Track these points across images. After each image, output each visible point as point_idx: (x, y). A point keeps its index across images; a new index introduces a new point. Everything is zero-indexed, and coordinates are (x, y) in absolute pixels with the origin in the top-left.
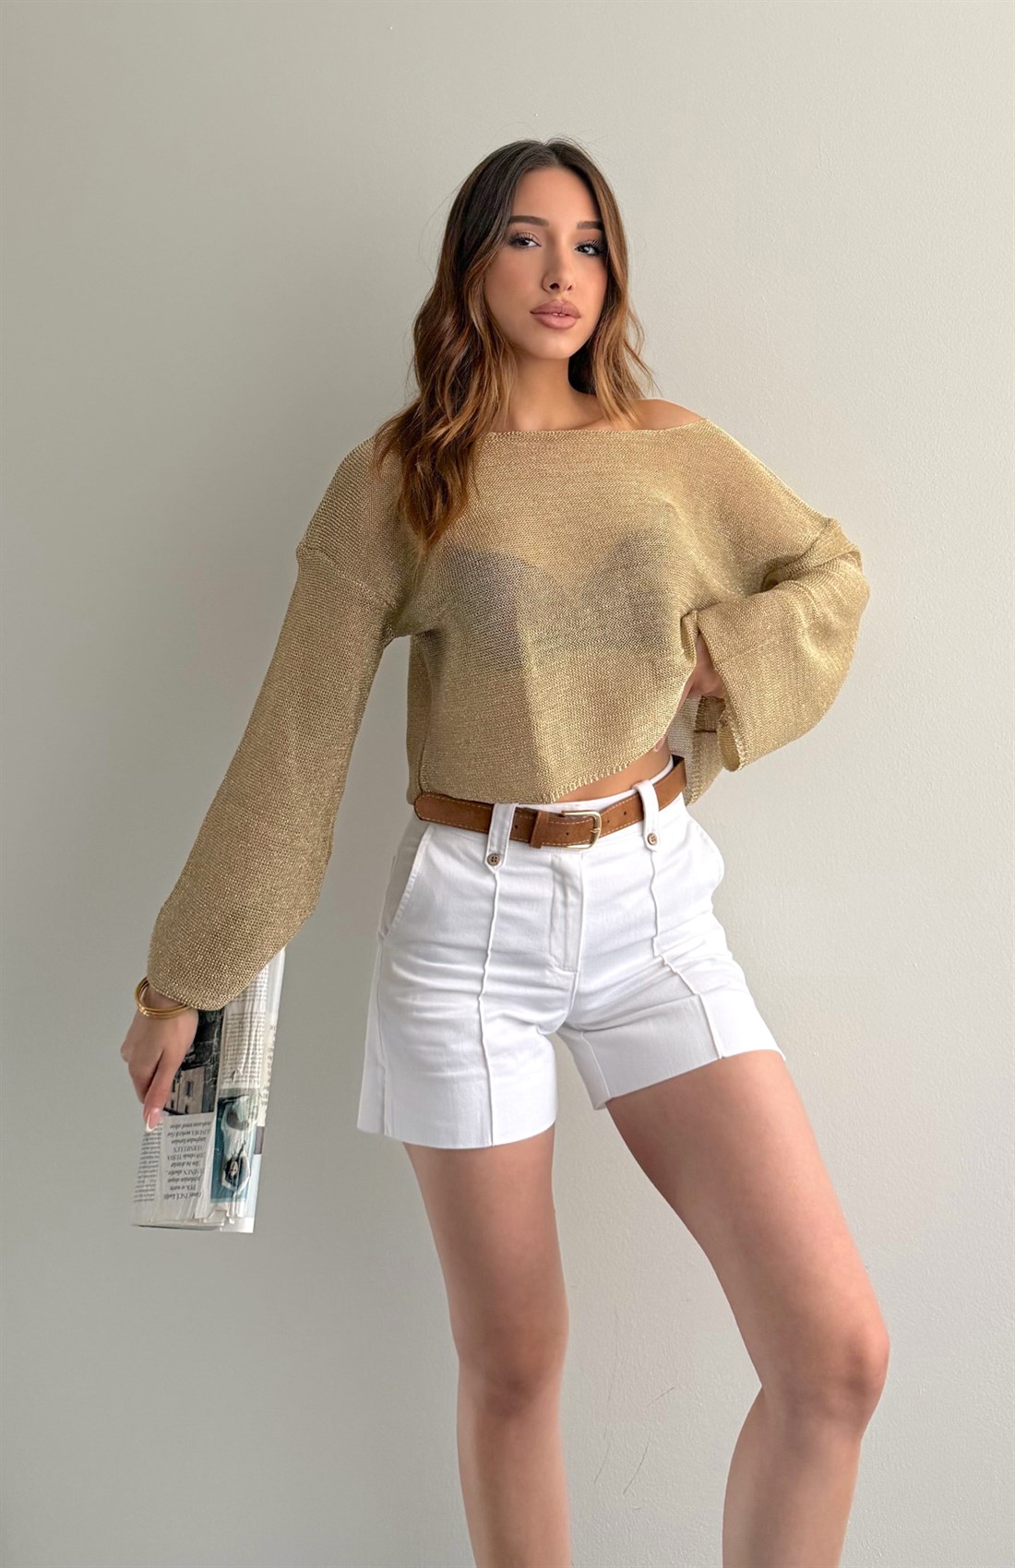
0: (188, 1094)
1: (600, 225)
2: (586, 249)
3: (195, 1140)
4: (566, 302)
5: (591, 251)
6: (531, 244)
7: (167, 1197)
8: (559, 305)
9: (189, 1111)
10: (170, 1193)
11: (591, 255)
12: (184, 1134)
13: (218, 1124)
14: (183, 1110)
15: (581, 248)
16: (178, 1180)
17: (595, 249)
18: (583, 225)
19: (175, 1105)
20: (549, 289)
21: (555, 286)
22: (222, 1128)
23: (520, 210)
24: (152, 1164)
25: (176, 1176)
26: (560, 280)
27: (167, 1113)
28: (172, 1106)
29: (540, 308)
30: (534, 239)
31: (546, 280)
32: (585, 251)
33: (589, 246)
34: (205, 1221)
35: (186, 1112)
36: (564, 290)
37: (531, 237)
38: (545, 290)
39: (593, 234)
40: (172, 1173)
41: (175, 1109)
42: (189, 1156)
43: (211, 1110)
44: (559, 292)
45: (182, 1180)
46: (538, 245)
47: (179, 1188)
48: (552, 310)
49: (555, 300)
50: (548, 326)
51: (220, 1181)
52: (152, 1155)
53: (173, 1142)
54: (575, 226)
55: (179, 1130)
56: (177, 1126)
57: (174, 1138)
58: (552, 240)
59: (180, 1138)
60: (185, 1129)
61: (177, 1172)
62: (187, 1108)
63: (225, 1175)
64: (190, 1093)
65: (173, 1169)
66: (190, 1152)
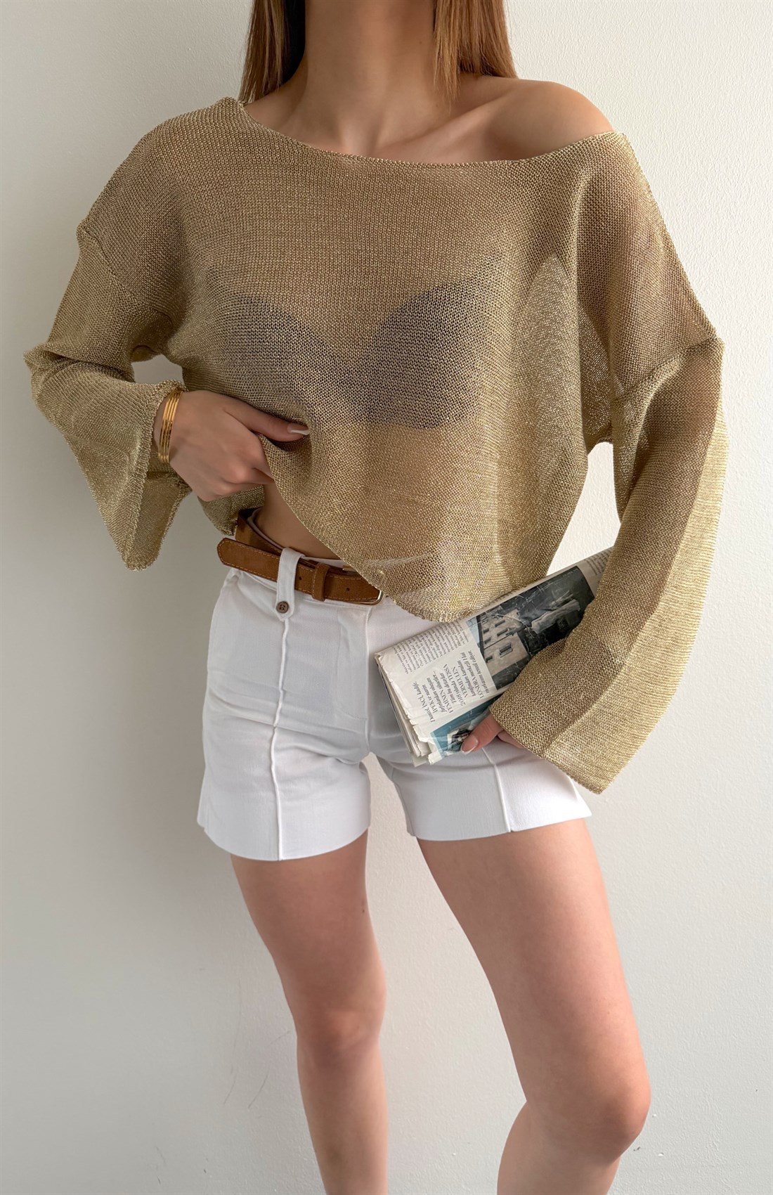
0: (502, 652)
3: (470, 685)
7: (416, 686)
9: (490, 662)
10: (421, 687)
12: (470, 669)
14: (487, 656)
16: (433, 688)
19: (488, 644)
24: (433, 652)
25: (435, 684)
27: (479, 641)
28: (486, 642)
35: (487, 661)
40: (436, 679)
41: (485, 646)
42: (455, 687)
45: (435, 693)
47: (428, 694)
51: (449, 732)
52: (440, 647)
53: (459, 662)
55: (471, 661)
56: (472, 658)
57: (463, 662)
59: (466, 668)
60: (474, 669)
61: (439, 683)
62: (491, 658)
63: (456, 732)
64: (503, 654)
65: (439, 677)
66: (459, 687)
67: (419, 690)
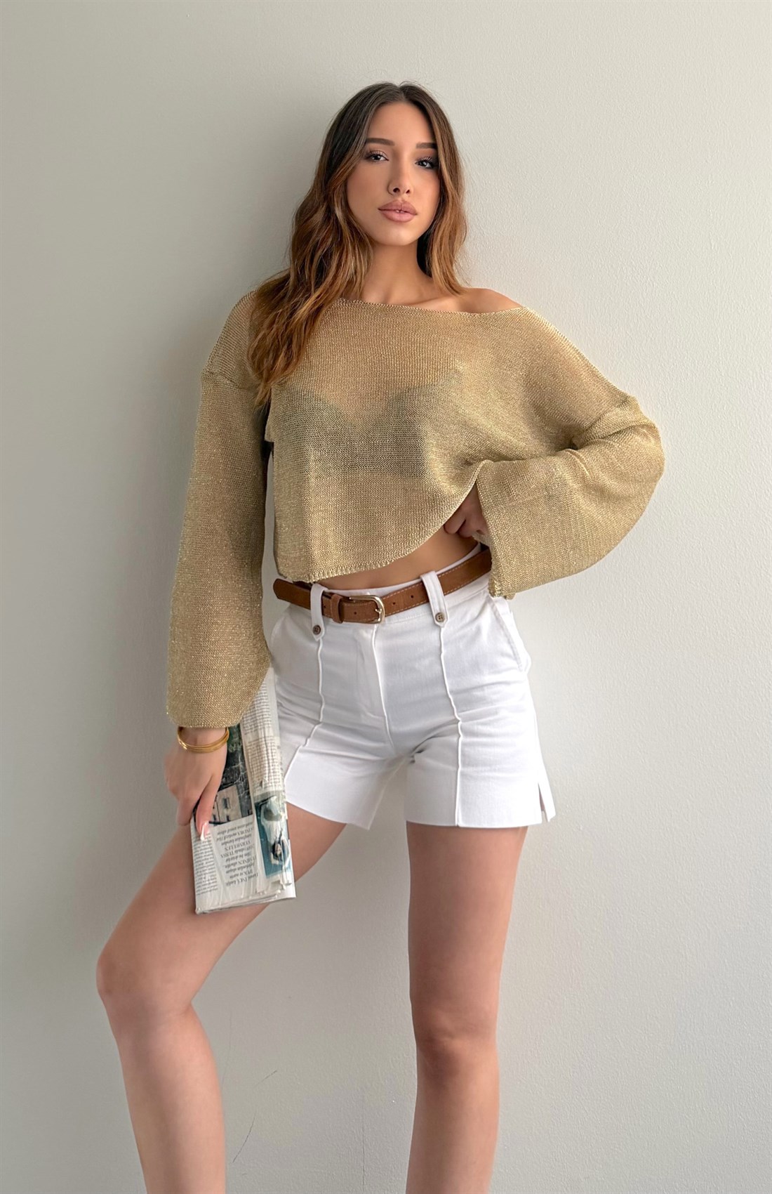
0: (226, 807)
1: (434, 146)
2: (425, 163)
3: (242, 838)
4: (404, 202)
5: (428, 165)
6: (382, 158)
7: (229, 884)
8: (399, 204)
9: (231, 818)
10: (230, 880)
11: (427, 168)
12: (230, 836)
13: (259, 821)
14: (226, 820)
15: (421, 163)
16: (235, 870)
17: (431, 163)
18: (420, 146)
19: (217, 817)
20: (393, 193)
21: (396, 190)
22: (263, 823)
23: (376, 134)
24: (209, 864)
25: (232, 867)
26: (400, 185)
27: (213, 825)
28: (215, 819)
29: (385, 206)
30: (384, 155)
31: (390, 186)
32: (423, 165)
33: (426, 161)
34: (266, 892)
35: (229, 820)
36: (404, 193)
37: (381, 153)
38: (389, 193)
39: (428, 152)
40: (229, 866)
41: (218, 820)
42: (240, 850)
43: (250, 813)
44: (399, 195)
45: (239, 869)
46: (386, 159)
47: (237, 875)
48: (394, 208)
49: (396, 200)
50: (391, 219)
51: (270, 861)
52: (207, 857)
53: (223, 844)
54: (414, 146)
55: (226, 834)
56: (223, 832)
57: (223, 841)
58: (396, 156)
59: (228, 840)
60: (231, 833)
61: (232, 864)
62: (228, 817)
63: (272, 855)
64: (228, 806)
65: (228, 863)
66: (240, 848)
67: (232, 882)
